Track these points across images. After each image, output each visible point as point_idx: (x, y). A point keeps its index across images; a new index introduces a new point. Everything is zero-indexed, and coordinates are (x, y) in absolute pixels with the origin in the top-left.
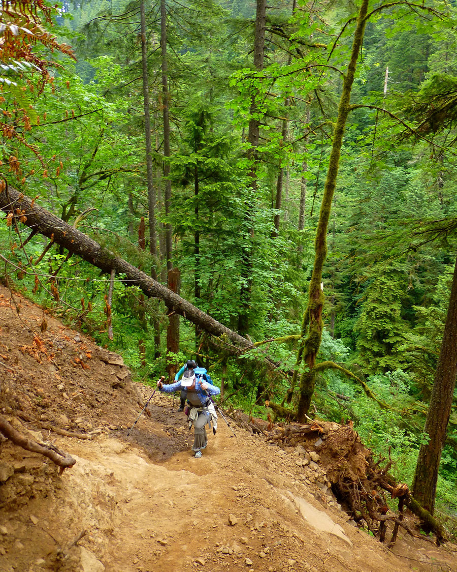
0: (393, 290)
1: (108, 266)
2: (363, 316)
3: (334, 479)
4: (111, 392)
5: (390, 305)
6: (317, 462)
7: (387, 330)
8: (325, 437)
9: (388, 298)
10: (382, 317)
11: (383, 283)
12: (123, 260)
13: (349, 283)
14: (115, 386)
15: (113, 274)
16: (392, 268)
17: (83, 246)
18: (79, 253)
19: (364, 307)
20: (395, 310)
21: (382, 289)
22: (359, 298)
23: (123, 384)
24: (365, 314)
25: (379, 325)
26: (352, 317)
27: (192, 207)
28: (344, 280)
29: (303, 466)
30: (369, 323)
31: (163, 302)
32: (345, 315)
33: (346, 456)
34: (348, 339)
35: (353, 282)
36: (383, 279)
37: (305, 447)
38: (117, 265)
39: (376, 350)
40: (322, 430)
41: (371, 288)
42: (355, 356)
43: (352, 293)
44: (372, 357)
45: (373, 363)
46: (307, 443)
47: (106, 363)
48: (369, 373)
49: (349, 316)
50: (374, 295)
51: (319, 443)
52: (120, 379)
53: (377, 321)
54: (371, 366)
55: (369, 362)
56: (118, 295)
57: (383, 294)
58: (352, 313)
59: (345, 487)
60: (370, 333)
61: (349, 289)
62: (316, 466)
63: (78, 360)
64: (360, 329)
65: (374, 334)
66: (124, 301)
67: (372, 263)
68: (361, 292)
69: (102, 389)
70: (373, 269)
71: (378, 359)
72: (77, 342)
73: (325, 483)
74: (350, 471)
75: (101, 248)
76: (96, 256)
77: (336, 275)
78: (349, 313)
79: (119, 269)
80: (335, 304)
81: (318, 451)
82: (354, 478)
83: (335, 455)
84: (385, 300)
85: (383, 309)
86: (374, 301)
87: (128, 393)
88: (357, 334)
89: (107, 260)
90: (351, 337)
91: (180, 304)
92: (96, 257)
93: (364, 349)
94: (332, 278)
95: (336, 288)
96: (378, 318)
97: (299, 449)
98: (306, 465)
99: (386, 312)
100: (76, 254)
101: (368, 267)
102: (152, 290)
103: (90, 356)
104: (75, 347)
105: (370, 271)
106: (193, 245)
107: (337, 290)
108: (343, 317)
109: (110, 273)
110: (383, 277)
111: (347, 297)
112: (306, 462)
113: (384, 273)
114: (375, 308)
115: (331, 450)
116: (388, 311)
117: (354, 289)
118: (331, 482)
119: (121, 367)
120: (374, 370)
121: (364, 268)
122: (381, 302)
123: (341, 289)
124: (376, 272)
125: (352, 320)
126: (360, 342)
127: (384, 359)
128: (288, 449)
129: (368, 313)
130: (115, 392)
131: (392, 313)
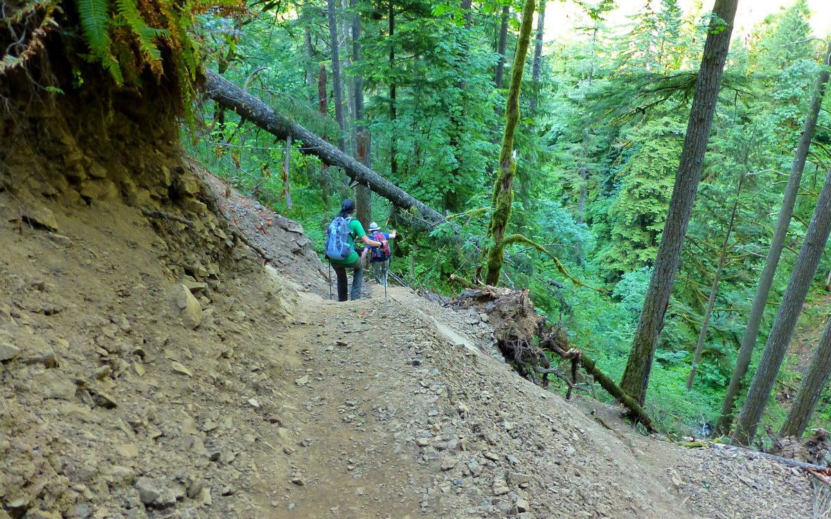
0: (666, 161)
1: (283, 133)
2: (622, 194)
3: (500, 336)
4: (292, 257)
5: (661, 181)
6: (487, 322)
7: (654, 214)
8: (496, 301)
9: (658, 172)
10: (647, 197)
11: (654, 150)
12: (299, 126)
13: (607, 149)
14: (296, 252)
15: (289, 141)
16: (667, 129)
17: (256, 112)
18: (252, 119)
19: (626, 182)
20: (667, 187)
21: (650, 158)
22: (620, 170)
23: (303, 251)
24: (625, 192)
25: (644, 207)
26: (609, 196)
27: (384, 52)
28: (600, 145)
29: (472, 324)
30: (630, 204)
31: (344, 171)
32: (600, 194)
33: (513, 317)
34: (601, 225)
35: (613, 149)
36: (653, 144)
37: (477, 310)
38: (292, 132)
39: (636, 239)
40: (494, 294)
41: (637, 157)
42: (609, 247)
43: (611, 163)
44: (631, 248)
45: (631, 256)
46: (480, 306)
47: (286, 230)
48: (625, 269)
49: (605, 195)
50: (639, 166)
51: (490, 305)
52: (300, 246)
53: (641, 201)
54: (628, 260)
55: (626, 255)
56: (295, 165)
57: (652, 165)
58: (610, 191)
59: (510, 344)
60: (630, 217)
61: (608, 158)
62: (484, 325)
63: (260, 227)
64: (617, 212)
65: (635, 219)
66: (302, 170)
67: (640, 123)
68: (623, 162)
69: (284, 253)
70: (642, 131)
71: (638, 251)
72: (257, 210)
73: (492, 339)
74: (517, 330)
75: (275, 113)
76: (270, 121)
77: (589, 139)
78: (607, 190)
79: (296, 136)
80: (587, 178)
81: (489, 313)
82: (521, 337)
83: (503, 316)
84: (653, 174)
85: (649, 185)
86: (639, 175)
87: (309, 260)
88: (613, 219)
89: (281, 126)
90: (606, 222)
91: (363, 174)
92: (270, 123)
93: (622, 239)
94: (584, 143)
95: (589, 156)
96: (642, 198)
97: (472, 311)
98: (475, 323)
99: (654, 190)
100: (249, 120)
101: (635, 128)
102: (332, 158)
103: (270, 223)
104: (256, 214)
105: (637, 134)
106: (387, 101)
107: (591, 159)
108: (597, 196)
109: (285, 139)
110: (654, 142)
111: (604, 169)
112: (476, 321)
113: (656, 136)
114: (639, 185)
115: (501, 311)
116: (657, 188)
117: (614, 159)
118: (498, 340)
119: (301, 234)
120: (631, 265)
121: (630, 129)
122: (649, 176)
123: (595, 159)
124: (645, 135)
125: (610, 200)
126: (616, 229)
127: (645, 251)
128: (460, 311)
129: (629, 191)
130: (296, 257)
131: (662, 191)
